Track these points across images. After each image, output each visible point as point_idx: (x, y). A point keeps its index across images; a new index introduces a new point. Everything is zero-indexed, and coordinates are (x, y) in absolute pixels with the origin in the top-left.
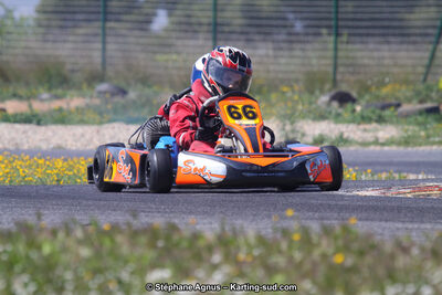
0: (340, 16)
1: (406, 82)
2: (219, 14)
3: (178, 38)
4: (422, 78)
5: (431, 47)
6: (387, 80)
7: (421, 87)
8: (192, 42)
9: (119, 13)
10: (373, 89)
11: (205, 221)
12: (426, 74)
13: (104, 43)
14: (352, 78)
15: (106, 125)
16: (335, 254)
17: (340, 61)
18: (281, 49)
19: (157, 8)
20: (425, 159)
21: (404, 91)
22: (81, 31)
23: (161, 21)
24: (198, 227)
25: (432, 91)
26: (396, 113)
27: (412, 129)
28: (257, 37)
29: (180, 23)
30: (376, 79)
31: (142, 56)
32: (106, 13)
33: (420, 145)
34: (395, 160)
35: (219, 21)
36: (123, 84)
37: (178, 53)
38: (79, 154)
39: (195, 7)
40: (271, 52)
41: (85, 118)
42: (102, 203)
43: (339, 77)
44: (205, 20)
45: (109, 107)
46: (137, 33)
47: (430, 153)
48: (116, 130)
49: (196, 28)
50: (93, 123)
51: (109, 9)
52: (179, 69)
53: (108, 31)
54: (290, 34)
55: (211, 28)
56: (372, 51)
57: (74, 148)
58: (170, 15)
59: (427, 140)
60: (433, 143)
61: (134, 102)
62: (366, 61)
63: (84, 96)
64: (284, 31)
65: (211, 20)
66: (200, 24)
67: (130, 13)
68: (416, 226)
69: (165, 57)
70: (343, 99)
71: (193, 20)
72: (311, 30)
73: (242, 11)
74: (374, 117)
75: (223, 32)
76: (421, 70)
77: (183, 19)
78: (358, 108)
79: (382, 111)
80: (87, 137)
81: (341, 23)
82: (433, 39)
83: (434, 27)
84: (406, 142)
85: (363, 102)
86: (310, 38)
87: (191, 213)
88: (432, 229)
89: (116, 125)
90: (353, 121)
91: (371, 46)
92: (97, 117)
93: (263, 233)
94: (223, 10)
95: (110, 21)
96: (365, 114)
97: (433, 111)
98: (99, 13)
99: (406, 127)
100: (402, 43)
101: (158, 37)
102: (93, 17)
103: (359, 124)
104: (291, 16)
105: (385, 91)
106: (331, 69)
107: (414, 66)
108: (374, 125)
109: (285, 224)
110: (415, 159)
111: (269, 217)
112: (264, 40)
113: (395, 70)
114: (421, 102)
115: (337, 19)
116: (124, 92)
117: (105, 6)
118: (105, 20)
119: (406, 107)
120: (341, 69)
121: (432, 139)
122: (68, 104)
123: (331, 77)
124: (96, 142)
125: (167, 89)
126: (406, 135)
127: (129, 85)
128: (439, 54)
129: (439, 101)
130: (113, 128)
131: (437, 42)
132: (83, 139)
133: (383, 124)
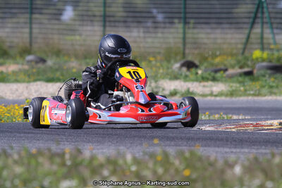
0: (188, 10)
1: (232, 55)
2: (107, 9)
3: (80, 25)
4: (241, 51)
5: (247, 31)
6: (218, 53)
7: (240, 58)
8: (89, 28)
9: (42, 9)
10: (210, 59)
12: (244, 49)
13: (31, 28)
14: (196, 52)
15: (32, 84)
16: (184, 169)
17: (187, 41)
18: (148, 32)
19: (65, 5)
20: (244, 106)
21: (230, 61)
22: (15, 20)
23: (69, 14)
24: (94, 151)
25: (248, 60)
26: (225, 75)
27: (235, 85)
28: (132, 25)
29: (82, 15)
30: (210, 53)
31: (56, 37)
32: (32, 8)
33: (240, 96)
34: (224, 106)
35: (108, 14)
36: (43, 56)
37: (80, 35)
38: (14, 102)
39: (92, 4)
40: (142, 35)
41: (19, 78)
42: (30, 135)
43: (187, 51)
44: (97, 13)
45: (34, 70)
47: (247, 102)
48: (39, 86)
49: (92, 18)
50: (24, 82)
51: (34, 6)
52: (81, 45)
53: (34, 21)
54: (155, 22)
55: (102, 19)
56: (208, 33)
57: (11, 98)
58: (74, 10)
59: (245, 93)
60: (249, 95)
61: (51, 68)
62: (205, 41)
63: (18, 64)
64: (151, 20)
65: (102, 13)
66: (94, 16)
67: (47, 9)
68: (238, 150)
69: (73, 37)
70: (190, 65)
71: (90, 13)
72: (167, 20)
73: (124, 7)
74: (210, 77)
75: (110, 21)
76: (240, 46)
77: (85, 13)
78: (200, 72)
79: (215, 74)
80: (20, 91)
81: (188, 15)
82: (249, 26)
83: (249, 18)
84: (232, 94)
85: (203, 68)
86: (168, 25)
87: (89, 142)
88: (249, 153)
89: (39, 83)
90: (197, 80)
91: (209, 31)
92: (27, 79)
93: (137, 155)
94: (109, 7)
95: (35, 13)
96: (206, 75)
97: (249, 74)
98: (27, 8)
99: (232, 84)
100: (230, 28)
101: (67, 25)
102: (23, 11)
103: (200, 82)
104: (155, 11)
105: (217, 60)
106: (181, 46)
107: (237, 44)
108: (210, 83)
109: (151, 149)
110: (237, 106)
111: (141, 144)
112: (137, 27)
113: (225, 46)
114: (241, 67)
115: (185, 13)
116: (43, 61)
117: (32, 4)
118: (32, 13)
119: (231, 71)
120: (188, 46)
121: (248, 92)
122: (7, 69)
123: (182, 49)
124: (26, 95)
125: (73, 59)
126: (230, 89)
127: (48, 56)
128: (252, 36)
129: (253, 67)
130: (37, 85)
131: (252, 28)
132: (17, 93)
133: (216, 83)
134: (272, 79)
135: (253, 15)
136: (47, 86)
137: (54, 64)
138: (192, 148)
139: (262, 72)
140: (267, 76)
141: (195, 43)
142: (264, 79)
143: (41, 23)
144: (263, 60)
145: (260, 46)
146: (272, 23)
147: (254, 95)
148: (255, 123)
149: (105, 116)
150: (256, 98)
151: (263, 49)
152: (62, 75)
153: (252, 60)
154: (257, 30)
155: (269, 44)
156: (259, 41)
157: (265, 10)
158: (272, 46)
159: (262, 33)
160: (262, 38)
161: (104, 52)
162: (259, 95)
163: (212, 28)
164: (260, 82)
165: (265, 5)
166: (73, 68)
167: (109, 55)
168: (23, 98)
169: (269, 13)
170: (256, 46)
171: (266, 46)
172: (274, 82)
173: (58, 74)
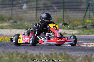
0: (65, 6)
1: (79, 21)
2: (38, 5)
3: (29, 10)
4: (83, 20)
5: (85, 13)
6: (75, 20)
7: (82, 22)
8: (32, 11)
9: (16, 5)
10: (72, 22)
11: (34, 51)
13: (12, 11)
14: (68, 20)
15: (12, 30)
17: (65, 16)
19: (24, 4)
20: (83, 38)
21: (79, 23)
22: (7, 8)
23: (25, 6)
26: (77, 28)
27: (81, 31)
29: (29, 7)
30: (72, 20)
32: (12, 5)
33: (82, 35)
35: (38, 7)
36: (16, 20)
37: (29, 14)
39: (33, 4)
41: (8, 28)
43: (64, 19)
45: (13, 25)
46: (19, 9)
47: (84, 36)
48: (14, 31)
50: (9, 29)
51: (13, 4)
52: (29, 17)
53: (13, 9)
54: (54, 10)
55: (36, 8)
56: (72, 14)
57: (5, 34)
58: (27, 5)
59: (84, 34)
60: (85, 34)
61: (18, 24)
62: (71, 16)
63: (7, 23)
66: (34, 7)
67: (18, 5)
68: (81, 53)
69: (26, 14)
70: (65, 24)
71: (32, 6)
72: (59, 9)
73: (43, 5)
74: (72, 28)
76: (82, 18)
77: (30, 6)
78: (69, 26)
79: (74, 27)
80: (8, 32)
81: (65, 8)
82: (85, 11)
83: (86, 9)
84: (79, 34)
85: (70, 25)
88: (84, 54)
89: (14, 29)
90: (67, 29)
92: (10, 28)
94: (39, 4)
95: (14, 6)
96: (71, 27)
97: (85, 27)
99: (79, 31)
100: (79, 12)
101: (24, 10)
102: (9, 5)
103: (69, 30)
104: (54, 6)
105: (74, 23)
107: (81, 17)
108: (72, 30)
110: (81, 38)
112: (48, 11)
113: (77, 18)
114: (83, 25)
115: (64, 7)
116: (16, 22)
117: (12, 3)
118: (12, 6)
119: (79, 26)
121: (85, 33)
122: (4, 25)
123: (63, 19)
124: (10, 33)
125: (26, 22)
126: (79, 32)
127: (17, 20)
128: (86, 15)
129: (87, 25)
130: (14, 30)
131: (86, 12)
132: (7, 33)
133: (74, 30)
134: (93, 29)
135: (87, 8)
136: (17, 31)
137: (20, 23)
138: (65, 52)
139: (90, 27)
140: (91, 28)
141: (67, 17)
142: (90, 29)
143: (15, 10)
144: (90, 23)
145: (89, 18)
146: (93, 11)
147: (87, 34)
148: (87, 44)
149: (46, 41)
150: (87, 35)
151: (90, 19)
152: (22, 27)
153: (86, 23)
154: (88, 13)
155: (92, 17)
156: (89, 16)
157: (91, 6)
158: (93, 18)
159: (90, 14)
160: (90, 15)
161: (43, 19)
162: (88, 34)
163: (73, 12)
164: (89, 30)
165: (91, 5)
166: (26, 25)
167: (45, 20)
168: (9, 34)
169: (92, 7)
170: (88, 18)
171: (91, 18)
172: (93, 30)
173: (21, 27)
